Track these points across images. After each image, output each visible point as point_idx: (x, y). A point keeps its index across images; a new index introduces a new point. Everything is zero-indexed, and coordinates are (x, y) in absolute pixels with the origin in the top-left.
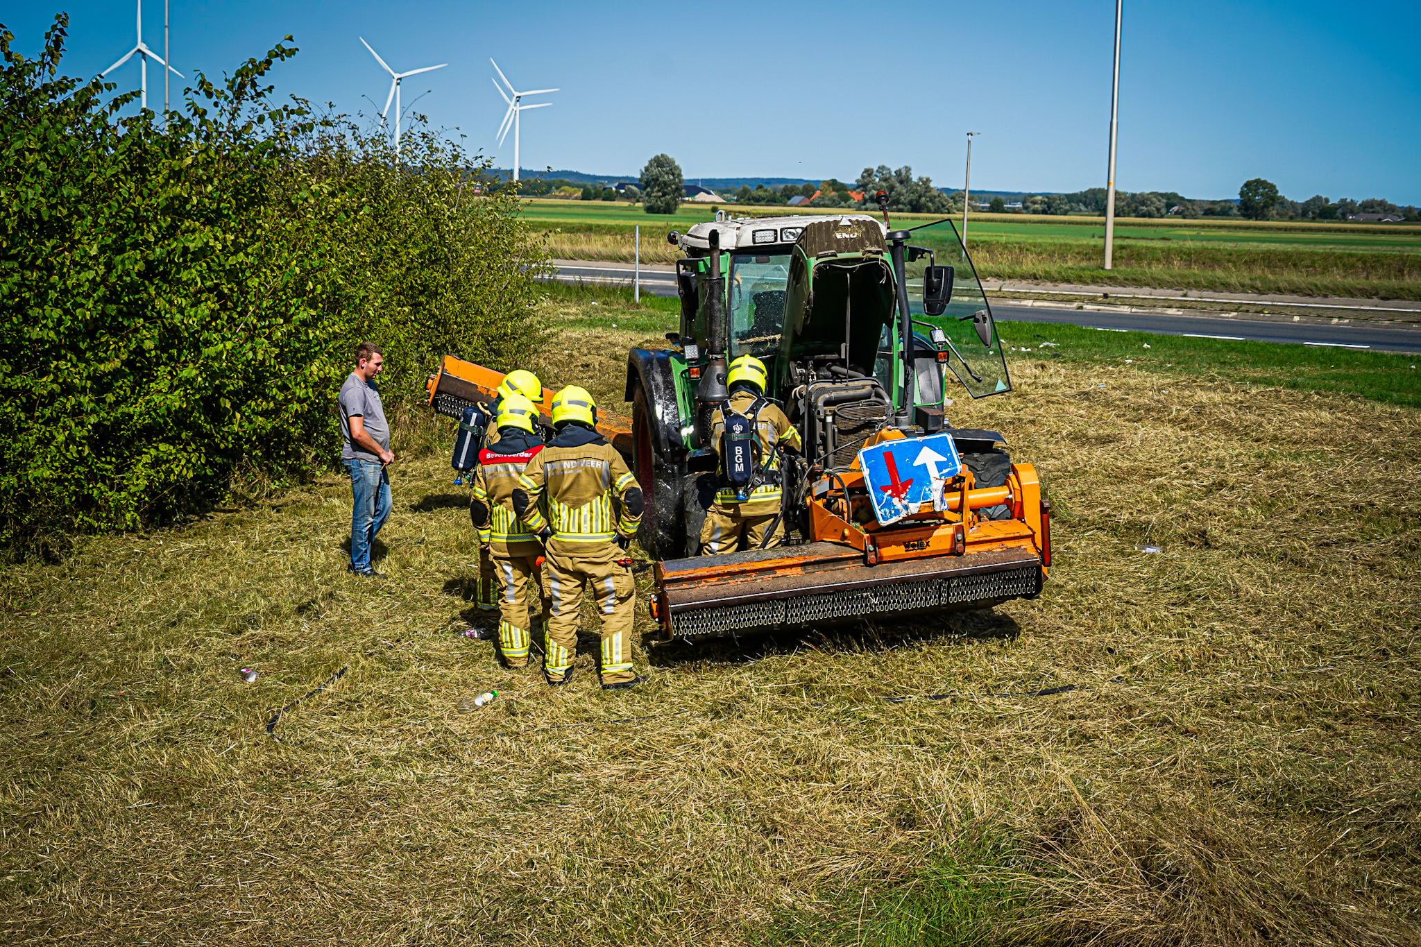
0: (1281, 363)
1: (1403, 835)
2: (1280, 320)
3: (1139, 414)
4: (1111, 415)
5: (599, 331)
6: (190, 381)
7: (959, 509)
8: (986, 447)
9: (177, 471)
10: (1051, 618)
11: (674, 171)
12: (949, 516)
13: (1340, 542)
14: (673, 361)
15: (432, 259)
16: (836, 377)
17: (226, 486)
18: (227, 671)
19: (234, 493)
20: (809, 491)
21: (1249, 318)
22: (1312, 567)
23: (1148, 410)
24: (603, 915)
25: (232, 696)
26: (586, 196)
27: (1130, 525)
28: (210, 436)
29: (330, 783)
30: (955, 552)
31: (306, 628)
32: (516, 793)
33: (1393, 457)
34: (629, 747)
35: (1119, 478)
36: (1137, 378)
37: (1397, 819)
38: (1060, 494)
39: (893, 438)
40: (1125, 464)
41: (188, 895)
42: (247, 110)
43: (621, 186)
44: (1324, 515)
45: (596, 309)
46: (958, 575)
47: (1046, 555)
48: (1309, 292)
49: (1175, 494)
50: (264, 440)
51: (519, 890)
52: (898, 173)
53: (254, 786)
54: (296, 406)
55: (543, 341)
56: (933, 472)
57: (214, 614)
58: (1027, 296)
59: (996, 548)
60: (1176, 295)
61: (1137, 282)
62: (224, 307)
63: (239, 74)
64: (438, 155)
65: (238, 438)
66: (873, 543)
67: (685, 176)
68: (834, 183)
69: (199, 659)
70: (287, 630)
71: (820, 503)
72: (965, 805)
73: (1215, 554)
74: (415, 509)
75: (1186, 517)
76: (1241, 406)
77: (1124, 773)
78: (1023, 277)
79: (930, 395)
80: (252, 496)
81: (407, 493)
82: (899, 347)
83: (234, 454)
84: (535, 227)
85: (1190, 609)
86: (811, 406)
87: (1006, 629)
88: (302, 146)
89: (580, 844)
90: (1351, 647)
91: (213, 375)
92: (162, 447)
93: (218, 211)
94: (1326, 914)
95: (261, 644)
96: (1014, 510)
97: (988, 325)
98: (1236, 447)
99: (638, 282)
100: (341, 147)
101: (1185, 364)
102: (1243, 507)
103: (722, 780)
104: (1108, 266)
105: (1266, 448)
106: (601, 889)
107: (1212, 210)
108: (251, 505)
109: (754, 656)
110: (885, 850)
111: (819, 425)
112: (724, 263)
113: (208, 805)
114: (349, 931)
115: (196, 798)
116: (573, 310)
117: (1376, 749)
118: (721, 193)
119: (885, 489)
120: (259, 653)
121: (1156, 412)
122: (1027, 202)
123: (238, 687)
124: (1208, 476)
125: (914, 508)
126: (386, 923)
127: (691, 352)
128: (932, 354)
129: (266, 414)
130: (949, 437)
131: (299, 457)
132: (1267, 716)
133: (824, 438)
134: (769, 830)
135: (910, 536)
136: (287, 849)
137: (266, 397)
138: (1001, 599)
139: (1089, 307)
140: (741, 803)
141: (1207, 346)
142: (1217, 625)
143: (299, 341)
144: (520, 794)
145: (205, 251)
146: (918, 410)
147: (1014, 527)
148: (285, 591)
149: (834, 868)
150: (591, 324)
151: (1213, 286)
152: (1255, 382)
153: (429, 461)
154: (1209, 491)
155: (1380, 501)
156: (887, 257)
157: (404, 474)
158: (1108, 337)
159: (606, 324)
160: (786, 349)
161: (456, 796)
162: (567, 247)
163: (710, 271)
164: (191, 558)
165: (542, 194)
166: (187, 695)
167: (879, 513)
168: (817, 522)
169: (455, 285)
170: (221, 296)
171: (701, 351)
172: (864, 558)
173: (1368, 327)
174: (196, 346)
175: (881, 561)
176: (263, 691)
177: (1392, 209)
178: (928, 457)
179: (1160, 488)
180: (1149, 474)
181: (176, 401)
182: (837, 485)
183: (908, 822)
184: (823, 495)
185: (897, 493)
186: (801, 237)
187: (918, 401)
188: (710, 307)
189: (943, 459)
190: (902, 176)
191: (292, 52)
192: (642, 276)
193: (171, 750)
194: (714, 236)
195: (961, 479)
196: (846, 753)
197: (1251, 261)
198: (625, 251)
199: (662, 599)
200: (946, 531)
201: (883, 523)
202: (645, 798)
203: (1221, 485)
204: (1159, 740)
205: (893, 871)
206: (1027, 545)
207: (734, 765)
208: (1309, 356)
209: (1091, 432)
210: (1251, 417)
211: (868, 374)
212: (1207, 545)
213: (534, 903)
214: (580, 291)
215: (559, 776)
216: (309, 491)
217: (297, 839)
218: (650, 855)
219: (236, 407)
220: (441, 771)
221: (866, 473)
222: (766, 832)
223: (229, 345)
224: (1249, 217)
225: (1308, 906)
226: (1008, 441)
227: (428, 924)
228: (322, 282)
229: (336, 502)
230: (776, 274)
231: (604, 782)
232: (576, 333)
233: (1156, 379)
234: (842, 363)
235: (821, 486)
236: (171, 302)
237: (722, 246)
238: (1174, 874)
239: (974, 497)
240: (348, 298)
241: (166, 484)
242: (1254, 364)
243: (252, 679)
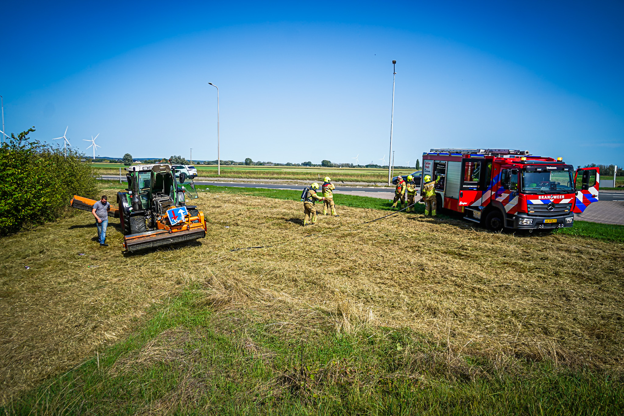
0: (251, 191)
1: (273, 275)
2: (252, 183)
3: (225, 202)
4: (220, 202)
5: (112, 189)
6: (10, 203)
7: (188, 221)
8: (193, 209)
9: (8, 223)
10: (208, 241)
11: (131, 157)
12: (186, 223)
13: (262, 223)
14: (127, 194)
15: (72, 175)
16: (162, 196)
17: (22, 226)
18: (22, 267)
19: (24, 228)
20: (157, 220)
21: (246, 183)
22: (257, 228)
23: (227, 201)
24: (113, 310)
25: (23, 273)
26: (110, 162)
27: (223, 223)
28: (16, 215)
29: (48, 289)
30: (188, 229)
31: (42, 256)
32: (93, 287)
33: (271, 208)
34: (119, 274)
35: (221, 214)
36: (225, 195)
37: (272, 272)
38: (210, 218)
39: (174, 208)
40: (223, 211)
41: (11, 318)
42: (23, 143)
43: (118, 160)
44: (259, 219)
45: (112, 185)
46: (188, 234)
47: (206, 229)
48: (257, 178)
49: (232, 216)
50: (31, 216)
51: (94, 307)
52: (178, 157)
53: (29, 292)
54: (38, 208)
55: (99, 192)
56: (182, 214)
57: (18, 255)
58: (203, 180)
59: (196, 228)
60: (232, 179)
61: (225, 177)
62: (18, 186)
63: (21, 134)
64: (72, 153)
65: (24, 215)
66: (171, 229)
67: (133, 158)
68: (165, 159)
69: (14, 265)
70: (37, 257)
71: (159, 222)
72: (191, 279)
73: (239, 227)
74: (69, 229)
75: (234, 220)
76: (244, 199)
77: (222, 269)
78: (203, 177)
79: (182, 200)
80: (28, 228)
81: (67, 225)
82: (175, 190)
83: (23, 219)
84: (96, 168)
85: (235, 237)
86: (157, 202)
87: (199, 244)
88: (38, 151)
89: (108, 295)
90: (264, 242)
91: (16, 202)
92: (3, 218)
93: (16, 165)
94: (258, 291)
95: (30, 261)
96: (199, 221)
97: (193, 185)
98: (243, 207)
99: (121, 179)
100: (48, 151)
101: (234, 192)
102: (244, 218)
103: (139, 279)
104: (219, 174)
105: (249, 207)
106: (112, 304)
107: (241, 164)
108: (28, 230)
109: (147, 254)
110: (174, 289)
111: (159, 206)
112: (137, 174)
113: (17, 297)
114: (53, 321)
115: (13, 296)
116: (106, 185)
117: (268, 260)
118: (141, 161)
119: (172, 218)
120: (30, 262)
121: (228, 201)
122: (204, 162)
123: (24, 271)
124: (238, 213)
125: (179, 222)
126: (61, 318)
127: (130, 192)
128: (182, 191)
129: (31, 210)
130: (185, 207)
131: (40, 219)
132: (249, 256)
133: (160, 209)
134: (150, 288)
135: (179, 227)
136: (37, 305)
137: (31, 206)
138: (198, 238)
139: (216, 182)
140: (144, 283)
141: (238, 189)
142: (240, 240)
143: (39, 193)
144: (94, 287)
145: (13, 174)
146: (180, 203)
147: (199, 224)
148: (37, 249)
149: (164, 294)
150: (111, 188)
151: (239, 178)
152: (247, 195)
153: (73, 218)
154: (238, 215)
155: (269, 215)
156: (171, 172)
157: (67, 221)
158: (219, 188)
159: (114, 188)
160: (151, 191)
161: (79, 289)
162: (105, 172)
163: (134, 176)
164: (12, 243)
165: (100, 162)
166: (11, 274)
167: (171, 223)
168: (159, 225)
169: (77, 181)
170: (18, 184)
171: (132, 192)
172: (169, 232)
173: (267, 184)
174: (12, 195)
175: (172, 232)
176: (31, 271)
177: (272, 164)
178: (181, 211)
179: (229, 215)
180: (227, 213)
181: (7, 208)
182: (162, 218)
183: (179, 283)
184: (160, 220)
185: (175, 219)
186: (153, 168)
187: (179, 200)
188: (134, 183)
189: (184, 211)
190: (179, 158)
191: (34, 130)
192: (122, 178)
193: (7, 286)
194: (134, 168)
195: (188, 215)
196: (166, 271)
197: (246, 173)
198: (118, 173)
199: (126, 244)
200: (186, 225)
201: (172, 225)
202: (123, 285)
203: (240, 214)
204: (229, 262)
205: (176, 293)
206: (202, 227)
207: (142, 276)
208: (256, 190)
209: (216, 206)
210: (246, 201)
211: (169, 195)
212: (238, 225)
213: (97, 309)
214: (108, 181)
215: (103, 282)
216: (43, 226)
217: (40, 302)
218: (124, 296)
219: (22, 208)
220: (76, 284)
221: (168, 215)
222: (149, 288)
223: (20, 195)
224: (246, 165)
225: (255, 290)
226: (198, 208)
227: (72, 316)
228: (44, 180)
229: (50, 228)
230: (148, 176)
231: (114, 282)
232: (107, 190)
233: (228, 195)
234: (163, 193)
235: (159, 218)
236: (4, 186)
237: (136, 170)
238: (230, 287)
239: (191, 219)
240: (51, 184)
241: (5, 226)
242: (247, 192)
243: (28, 268)
